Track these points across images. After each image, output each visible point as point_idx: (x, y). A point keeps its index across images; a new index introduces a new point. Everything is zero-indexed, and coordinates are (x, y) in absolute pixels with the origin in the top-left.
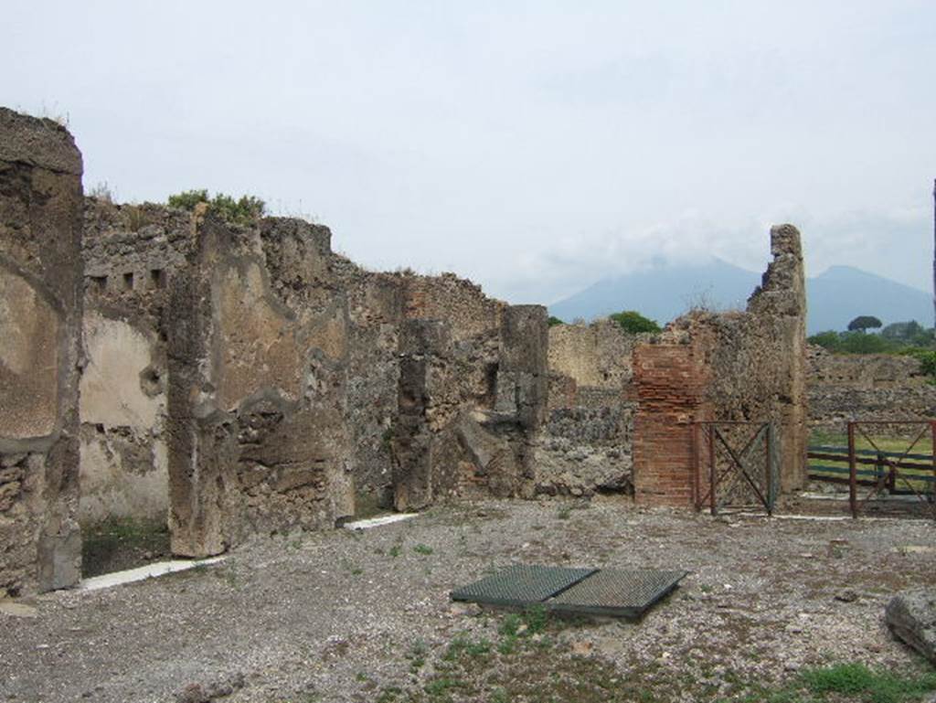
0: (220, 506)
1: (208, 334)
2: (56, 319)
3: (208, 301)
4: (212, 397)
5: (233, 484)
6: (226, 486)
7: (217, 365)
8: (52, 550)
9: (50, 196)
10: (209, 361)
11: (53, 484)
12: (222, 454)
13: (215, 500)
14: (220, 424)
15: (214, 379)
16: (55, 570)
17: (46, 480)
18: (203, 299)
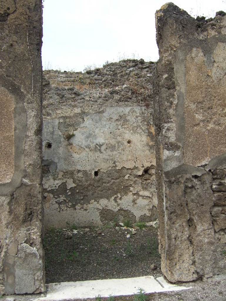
0: (191, 242)
1: (171, 103)
2: (13, 99)
3: (170, 78)
4: (176, 154)
5: (206, 226)
6: (198, 227)
7: (181, 128)
8: (14, 265)
9: (9, 14)
10: (174, 125)
11: (16, 218)
12: (192, 201)
13: (185, 237)
14: (188, 176)
15: (178, 139)
16: (17, 280)
17: (10, 215)
18: (166, 76)
